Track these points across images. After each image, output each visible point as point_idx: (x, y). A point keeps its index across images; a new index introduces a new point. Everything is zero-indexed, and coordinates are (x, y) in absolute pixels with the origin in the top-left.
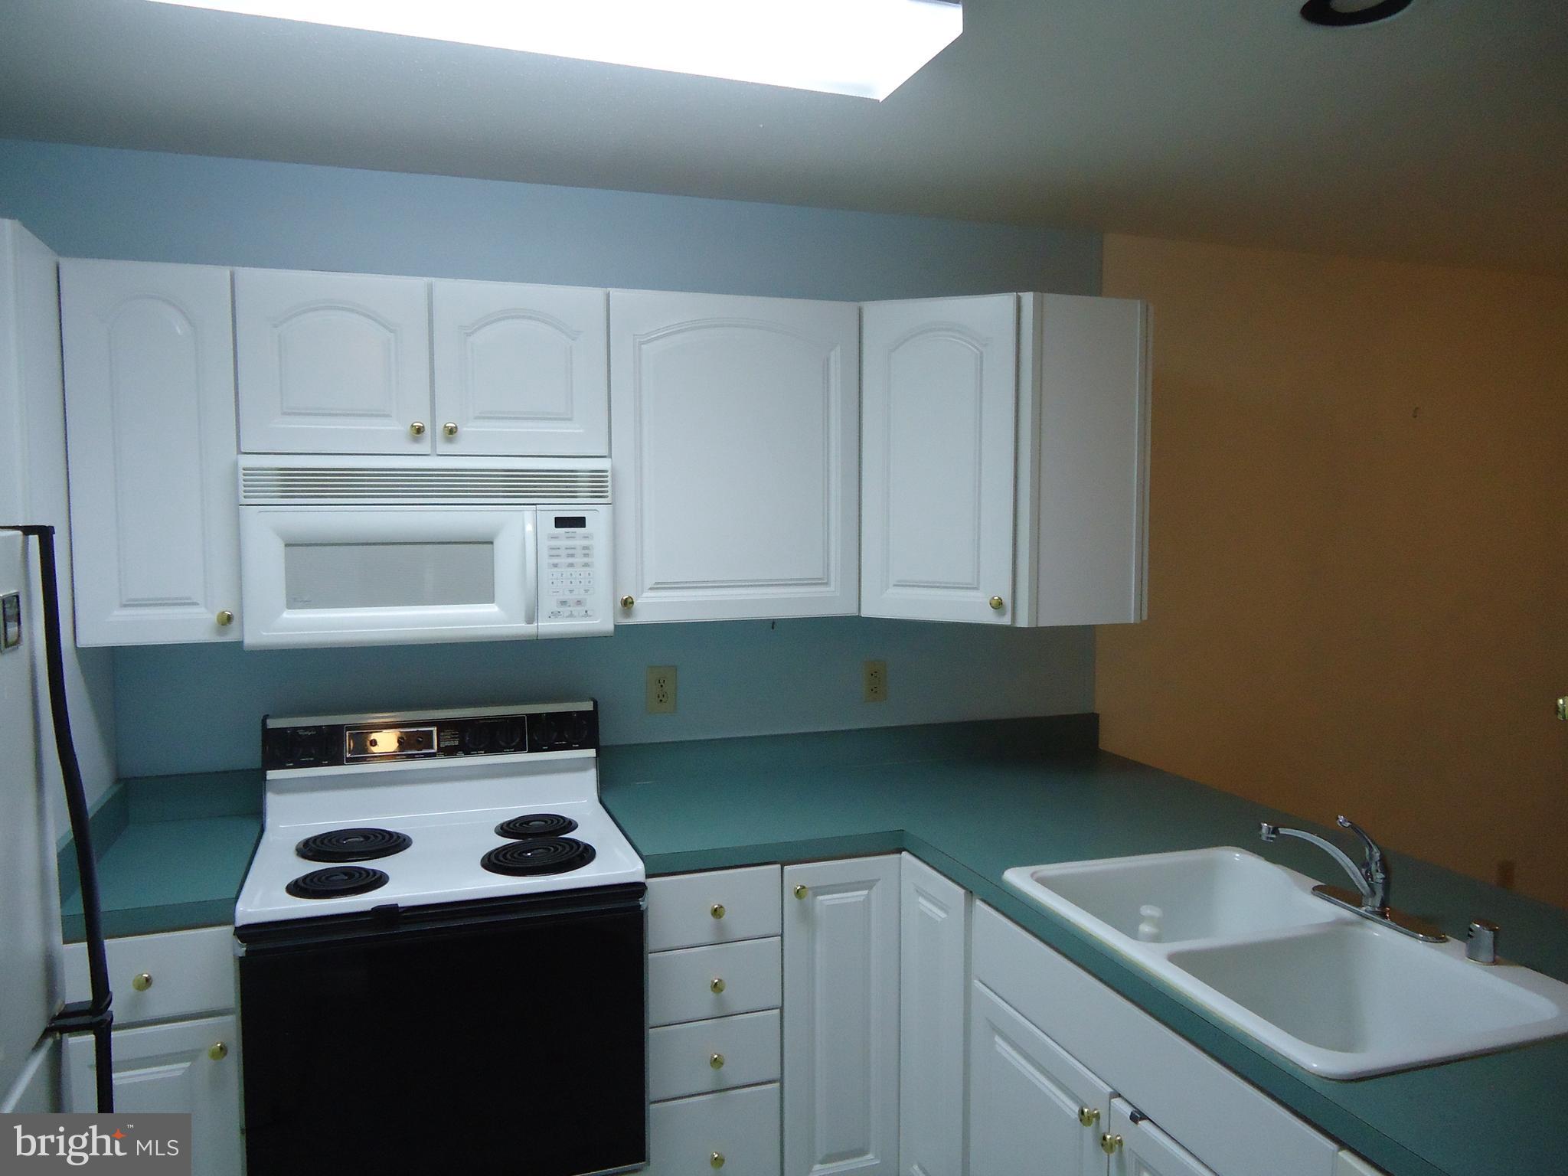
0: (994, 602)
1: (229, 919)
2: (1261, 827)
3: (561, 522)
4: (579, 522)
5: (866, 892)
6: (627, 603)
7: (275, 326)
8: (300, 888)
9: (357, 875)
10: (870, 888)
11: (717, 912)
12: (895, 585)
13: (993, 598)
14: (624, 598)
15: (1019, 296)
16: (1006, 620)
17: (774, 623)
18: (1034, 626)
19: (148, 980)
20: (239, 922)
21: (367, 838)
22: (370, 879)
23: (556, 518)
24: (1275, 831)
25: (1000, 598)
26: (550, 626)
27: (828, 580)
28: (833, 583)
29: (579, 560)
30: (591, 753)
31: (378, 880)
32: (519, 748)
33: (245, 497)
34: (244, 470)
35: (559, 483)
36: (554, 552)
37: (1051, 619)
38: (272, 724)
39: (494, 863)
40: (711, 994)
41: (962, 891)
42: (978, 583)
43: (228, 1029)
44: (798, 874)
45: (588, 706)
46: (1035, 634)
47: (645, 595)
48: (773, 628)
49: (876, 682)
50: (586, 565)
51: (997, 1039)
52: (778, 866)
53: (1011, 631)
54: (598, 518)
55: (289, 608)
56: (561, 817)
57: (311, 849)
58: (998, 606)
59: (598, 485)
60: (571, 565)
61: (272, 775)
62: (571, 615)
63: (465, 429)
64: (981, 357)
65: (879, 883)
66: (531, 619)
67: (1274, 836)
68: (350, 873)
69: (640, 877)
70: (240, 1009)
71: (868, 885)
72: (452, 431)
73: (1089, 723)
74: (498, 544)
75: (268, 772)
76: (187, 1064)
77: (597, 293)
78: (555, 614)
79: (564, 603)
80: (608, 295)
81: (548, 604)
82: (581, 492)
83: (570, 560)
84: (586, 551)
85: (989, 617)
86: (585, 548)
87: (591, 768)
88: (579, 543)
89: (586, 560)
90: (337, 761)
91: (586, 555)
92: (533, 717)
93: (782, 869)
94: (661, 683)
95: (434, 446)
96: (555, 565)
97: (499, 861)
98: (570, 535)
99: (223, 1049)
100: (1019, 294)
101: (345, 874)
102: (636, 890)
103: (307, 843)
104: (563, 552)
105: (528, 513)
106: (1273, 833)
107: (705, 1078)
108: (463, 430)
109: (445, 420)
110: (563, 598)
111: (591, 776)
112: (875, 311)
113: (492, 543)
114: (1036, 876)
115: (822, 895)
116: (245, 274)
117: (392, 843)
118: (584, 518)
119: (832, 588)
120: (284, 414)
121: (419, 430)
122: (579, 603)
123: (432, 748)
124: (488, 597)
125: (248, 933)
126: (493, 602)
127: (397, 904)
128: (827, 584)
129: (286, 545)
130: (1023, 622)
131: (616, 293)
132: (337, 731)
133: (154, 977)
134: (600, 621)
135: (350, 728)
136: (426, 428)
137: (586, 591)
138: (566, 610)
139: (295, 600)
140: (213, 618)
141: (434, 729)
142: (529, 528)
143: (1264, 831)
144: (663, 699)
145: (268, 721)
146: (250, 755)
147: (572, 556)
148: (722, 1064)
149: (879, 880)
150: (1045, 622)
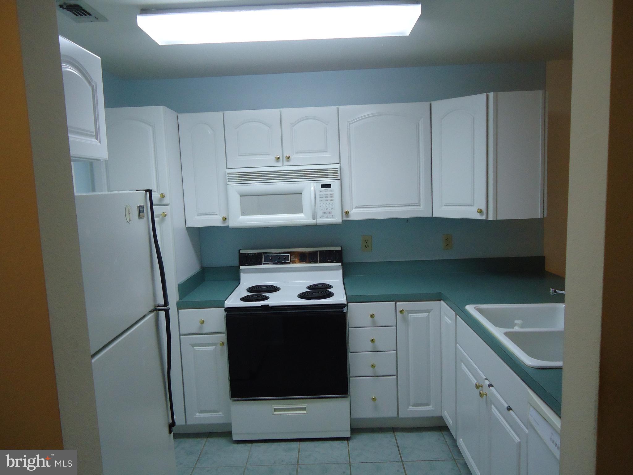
0: (479, 211)
1: (223, 306)
2: (550, 290)
3: (323, 186)
4: (329, 186)
5: (428, 314)
6: (347, 213)
7: (236, 129)
8: (244, 299)
9: (260, 296)
10: (429, 312)
11: (372, 316)
12: (444, 205)
13: (478, 209)
14: (346, 211)
15: (488, 94)
16: (484, 217)
17: (407, 220)
18: (495, 219)
19: (203, 321)
20: (226, 307)
21: (267, 287)
22: (264, 297)
23: (321, 185)
24: (555, 291)
25: (481, 209)
26: (320, 220)
27: (420, 204)
28: (422, 205)
29: (329, 199)
30: (340, 264)
31: (267, 298)
32: (316, 262)
33: (228, 182)
34: (228, 173)
35: (323, 173)
36: (321, 196)
37: (502, 217)
38: (242, 252)
39: (302, 296)
40: (371, 344)
41: (454, 313)
42: (474, 204)
43: (223, 338)
44: (401, 305)
45: (339, 248)
46: (497, 223)
47: (353, 210)
48: (407, 222)
49: (448, 242)
50: (332, 200)
51: (462, 364)
52: (394, 302)
53: (486, 222)
54: (335, 184)
55: (242, 215)
56: (328, 284)
57: (250, 290)
58: (480, 212)
59: (335, 173)
60: (327, 200)
61: (241, 267)
62: (327, 217)
63: (293, 157)
64: (474, 119)
65: (433, 311)
66: (314, 218)
67: (555, 293)
68: (258, 296)
69: (345, 302)
70: (226, 333)
71: (428, 311)
72: (288, 158)
73: (541, 260)
74: (304, 194)
75: (241, 266)
76: (215, 347)
77: (335, 108)
78: (322, 217)
79: (325, 213)
80: (338, 108)
81: (320, 213)
82: (329, 176)
83: (326, 199)
84: (332, 196)
85: (477, 216)
86: (331, 194)
87: (340, 269)
88: (329, 193)
89: (332, 199)
90: (260, 264)
91: (332, 197)
92: (321, 252)
93: (396, 304)
94: (366, 242)
95: (283, 164)
96: (321, 201)
97: (303, 295)
98: (326, 190)
99: (223, 343)
100: (487, 93)
101: (257, 296)
102: (343, 306)
103: (250, 288)
104: (324, 196)
105: (312, 184)
106: (554, 292)
107: (370, 372)
108: (292, 157)
109: (287, 154)
110: (324, 211)
111: (341, 272)
112: (436, 105)
113: (301, 194)
114: (477, 308)
115: (410, 313)
116: (226, 113)
117: (274, 289)
118: (331, 185)
119: (422, 207)
120: (239, 156)
121: (278, 158)
122: (330, 213)
123: (289, 261)
124: (301, 211)
125: (228, 310)
126: (302, 213)
127: (269, 305)
128: (419, 205)
129: (240, 196)
130: (491, 218)
131: (340, 107)
132: (260, 254)
133: (205, 321)
134: (337, 219)
135: (264, 254)
136: (280, 158)
137: (332, 209)
138: (325, 215)
139: (243, 213)
140: (221, 218)
141: (289, 255)
142: (312, 188)
143: (551, 291)
144: (367, 247)
145: (240, 251)
146: (235, 261)
147: (327, 197)
148: (375, 367)
149: (432, 310)
150: (500, 218)
